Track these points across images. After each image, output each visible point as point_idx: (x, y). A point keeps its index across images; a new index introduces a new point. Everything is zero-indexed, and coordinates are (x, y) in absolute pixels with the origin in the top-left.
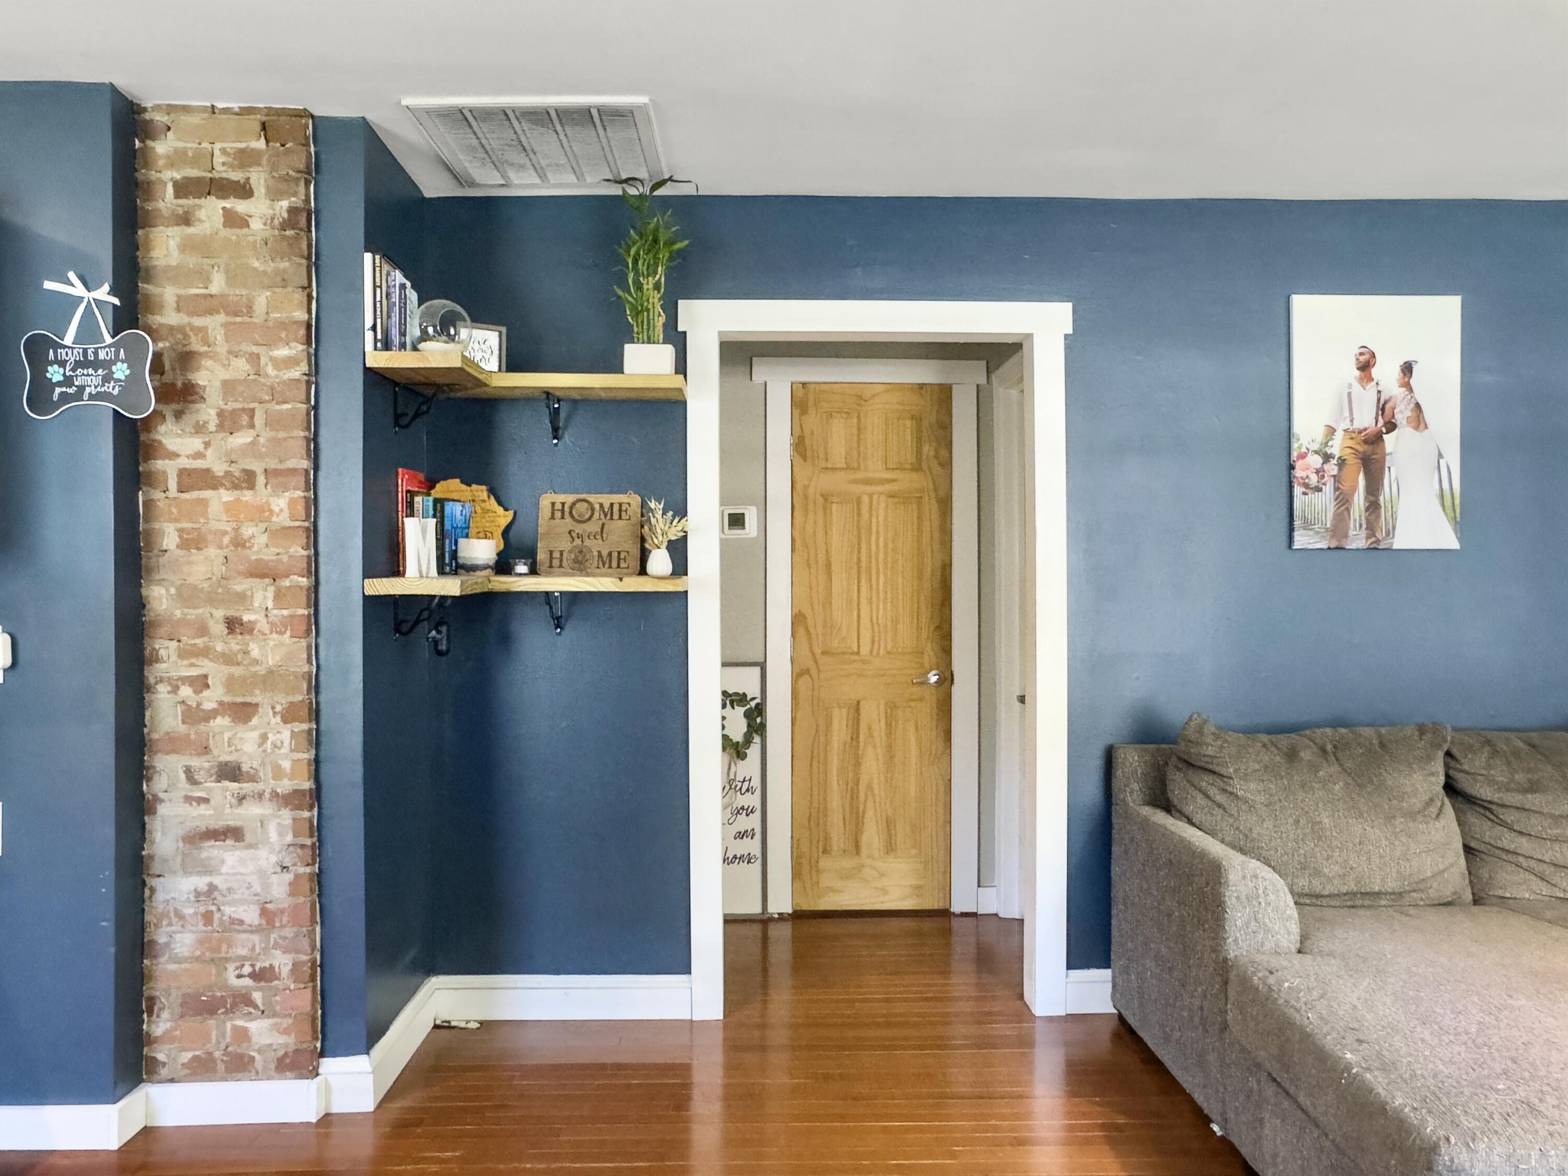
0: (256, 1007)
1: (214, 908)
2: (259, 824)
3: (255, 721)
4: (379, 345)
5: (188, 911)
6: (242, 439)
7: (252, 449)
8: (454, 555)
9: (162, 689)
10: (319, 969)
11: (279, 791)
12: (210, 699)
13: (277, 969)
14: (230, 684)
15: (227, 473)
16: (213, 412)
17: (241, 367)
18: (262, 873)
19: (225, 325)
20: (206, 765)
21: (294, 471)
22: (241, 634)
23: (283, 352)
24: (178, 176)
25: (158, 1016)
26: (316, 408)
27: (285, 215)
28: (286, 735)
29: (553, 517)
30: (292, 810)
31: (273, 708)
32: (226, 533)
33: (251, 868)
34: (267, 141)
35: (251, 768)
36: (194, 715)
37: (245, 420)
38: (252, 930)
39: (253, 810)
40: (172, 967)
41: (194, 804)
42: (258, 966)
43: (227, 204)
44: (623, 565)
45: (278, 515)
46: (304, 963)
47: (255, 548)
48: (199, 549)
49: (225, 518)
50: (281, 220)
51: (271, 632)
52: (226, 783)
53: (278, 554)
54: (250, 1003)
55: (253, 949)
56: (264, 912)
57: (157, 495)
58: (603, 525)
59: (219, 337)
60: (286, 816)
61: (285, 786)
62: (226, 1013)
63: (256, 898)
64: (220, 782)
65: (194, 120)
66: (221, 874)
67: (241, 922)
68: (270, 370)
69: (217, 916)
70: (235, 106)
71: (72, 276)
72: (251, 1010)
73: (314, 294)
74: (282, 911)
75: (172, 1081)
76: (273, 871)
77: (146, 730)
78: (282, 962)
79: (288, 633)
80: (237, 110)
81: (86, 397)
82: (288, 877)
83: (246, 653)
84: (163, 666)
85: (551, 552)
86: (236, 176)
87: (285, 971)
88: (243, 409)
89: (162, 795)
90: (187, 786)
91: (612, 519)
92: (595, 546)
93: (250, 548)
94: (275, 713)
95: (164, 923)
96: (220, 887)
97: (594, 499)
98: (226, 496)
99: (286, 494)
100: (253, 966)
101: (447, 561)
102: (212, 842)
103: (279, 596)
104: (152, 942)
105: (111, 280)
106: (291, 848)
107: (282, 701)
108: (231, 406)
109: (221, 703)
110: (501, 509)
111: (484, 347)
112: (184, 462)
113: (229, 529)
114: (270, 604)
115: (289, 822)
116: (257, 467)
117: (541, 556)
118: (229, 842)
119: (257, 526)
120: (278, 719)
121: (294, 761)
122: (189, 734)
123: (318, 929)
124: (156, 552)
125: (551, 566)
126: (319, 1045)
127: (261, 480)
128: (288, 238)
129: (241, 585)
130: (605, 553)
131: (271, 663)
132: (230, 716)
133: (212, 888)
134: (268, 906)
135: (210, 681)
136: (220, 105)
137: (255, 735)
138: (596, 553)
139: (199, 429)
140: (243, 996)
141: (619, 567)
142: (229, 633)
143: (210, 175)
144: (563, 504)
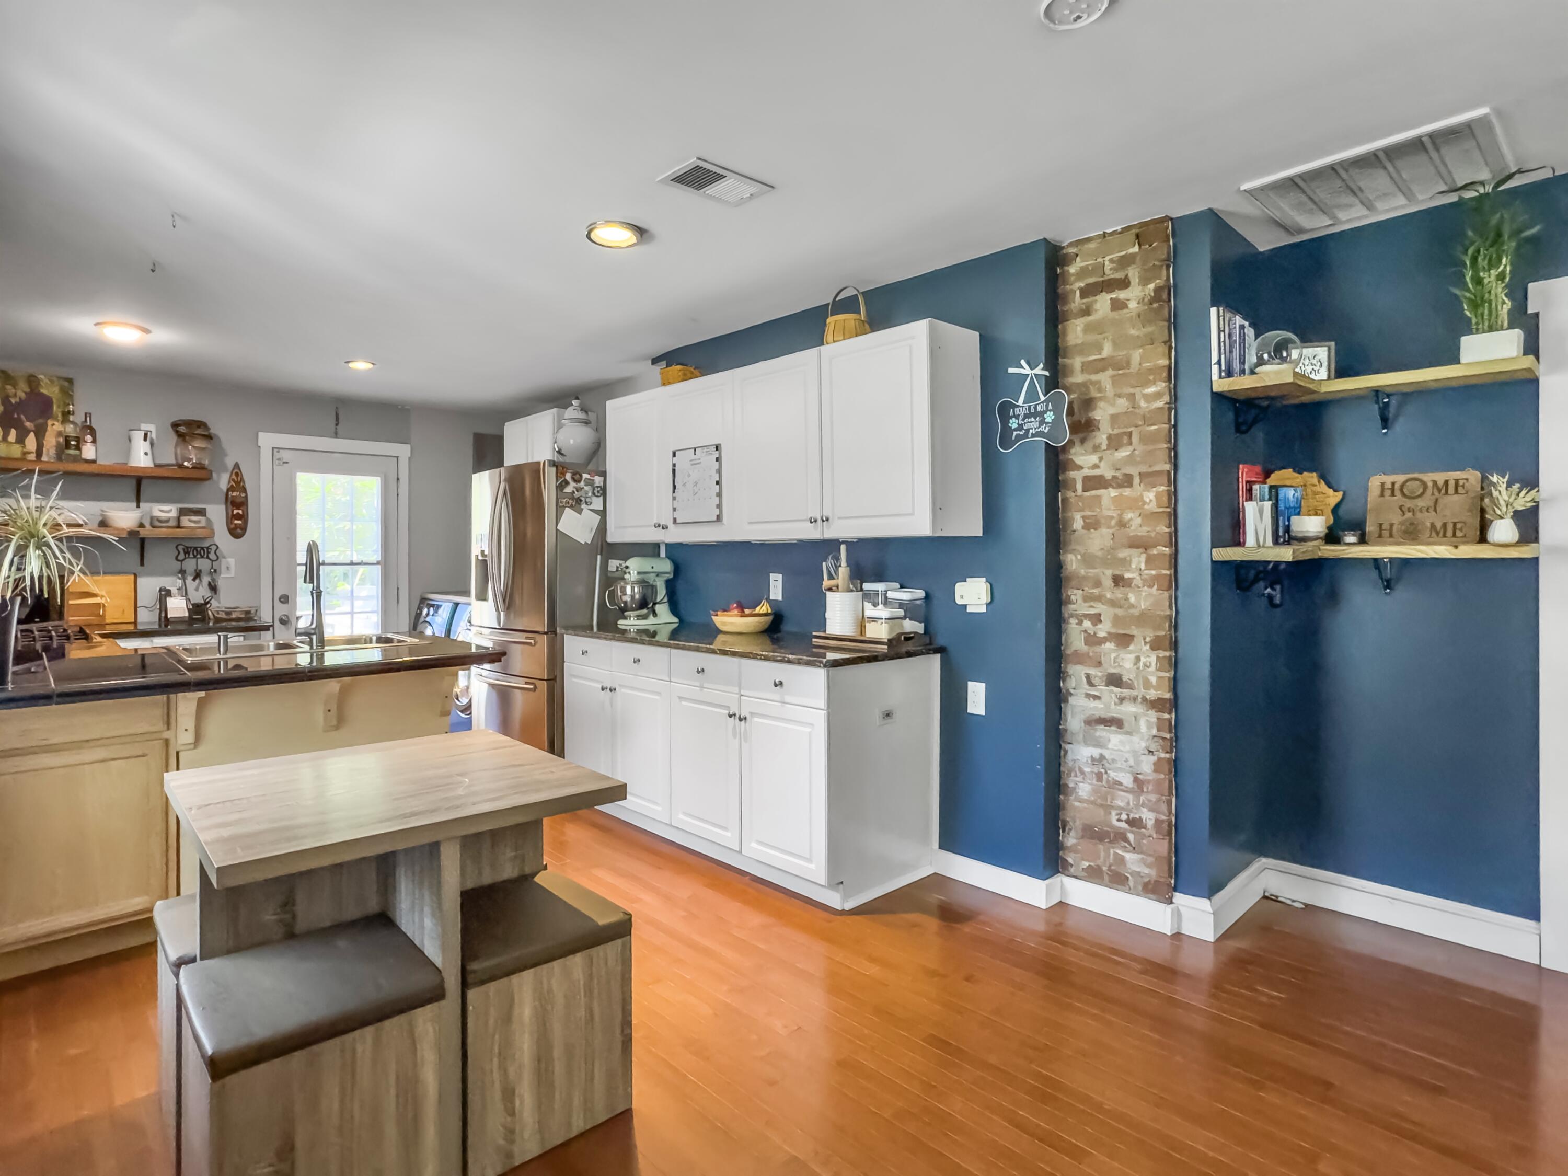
0: (1130, 844)
1: (1103, 771)
2: (1134, 718)
3: (1131, 647)
4: (1223, 374)
5: (1087, 770)
6: (1124, 453)
7: (1130, 459)
8: (1288, 529)
9: (1073, 621)
10: (1173, 828)
11: (1148, 697)
12: (1102, 630)
13: (1144, 821)
14: (1117, 620)
15: (1114, 477)
16: (1105, 437)
17: (1122, 404)
18: (1135, 753)
19: (1113, 377)
20: (1100, 674)
21: (1159, 473)
22: (1123, 587)
23: (1151, 390)
24: (1082, 285)
25: (1068, 834)
26: (1175, 426)
27: (1152, 294)
28: (1153, 659)
29: (1382, 495)
30: (1156, 712)
31: (1144, 639)
32: (1112, 517)
33: (1128, 748)
34: (1140, 245)
35: (1129, 679)
36: (1092, 640)
37: (1125, 439)
38: (1128, 791)
39: (1129, 709)
40: (1077, 804)
41: (1091, 699)
42: (1132, 816)
43: (1113, 296)
44: (1459, 534)
45: (1149, 504)
46: (1163, 821)
47: (1132, 528)
48: (1095, 529)
49: (1113, 508)
50: (1149, 297)
51: (1144, 586)
52: (1112, 688)
53: (1148, 531)
54: (1126, 840)
55: (1128, 803)
56: (1136, 780)
57: (1070, 494)
58: (1437, 500)
59: (1108, 386)
60: (1153, 716)
61: (1152, 694)
62: (1110, 842)
63: (1131, 769)
64: (1108, 686)
65: (1092, 245)
66: (1108, 749)
67: (1120, 784)
68: (1143, 404)
69: (1105, 776)
70: (1119, 228)
71: (1023, 362)
72: (1127, 845)
73: (1173, 345)
74: (1149, 782)
75: (1076, 877)
76: (1142, 752)
77: (1062, 648)
78: (1148, 817)
79: (1156, 587)
80: (1119, 230)
81: (1030, 435)
82: (1153, 759)
83: (1127, 599)
84: (1072, 607)
85: (1381, 525)
86: (1119, 275)
87: (1150, 823)
88: (1125, 433)
89: (1072, 691)
90: (1087, 687)
91: (1446, 493)
92: (1428, 519)
93: (1129, 528)
94: (1146, 643)
95: (1073, 774)
96: (1107, 758)
97: (1428, 477)
98: (1113, 492)
99: (1154, 489)
100: (1128, 815)
101: (1281, 534)
102: (1102, 727)
103: (1148, 561)
104: (1066, 785)
105: (1044, 361)
106: (1156, 739)
107: (1150, 635)
108: (1116, 431)
109: (1109, 633)
110: (1331, 491)
111: (1314, 362)
112: (1086, 472)
113: (1115, 515)
114: (1143, 566)
115: (1154, 720)
116: (1134, 471)
117: (1370, 528)
118: (1113, 728)
119: (1134, 512)
120: (1148, 647)
121: (1159, 678)
122: (1089, 653)
123: (1174, 800)
124: (1069, 532)
125: (1380, 536)
126: (1173, 882)
127: (1136, 480)
128: (1154, 309)
129: (1123, 553)
130: (1439, 525)
131: (1143, 607)
132: (1115, 643)
133: (1102, 757)
134: (1139, 776)
135: (1102, 619)
136: (1109, 231)
137: (1132, 657)
138: (1429, 525)
139: (1096, 448)
140: (1122, 833)
141: (1454, 535)
142: (1115, 586)
143: (1102, 279)
144: (1393, 484)
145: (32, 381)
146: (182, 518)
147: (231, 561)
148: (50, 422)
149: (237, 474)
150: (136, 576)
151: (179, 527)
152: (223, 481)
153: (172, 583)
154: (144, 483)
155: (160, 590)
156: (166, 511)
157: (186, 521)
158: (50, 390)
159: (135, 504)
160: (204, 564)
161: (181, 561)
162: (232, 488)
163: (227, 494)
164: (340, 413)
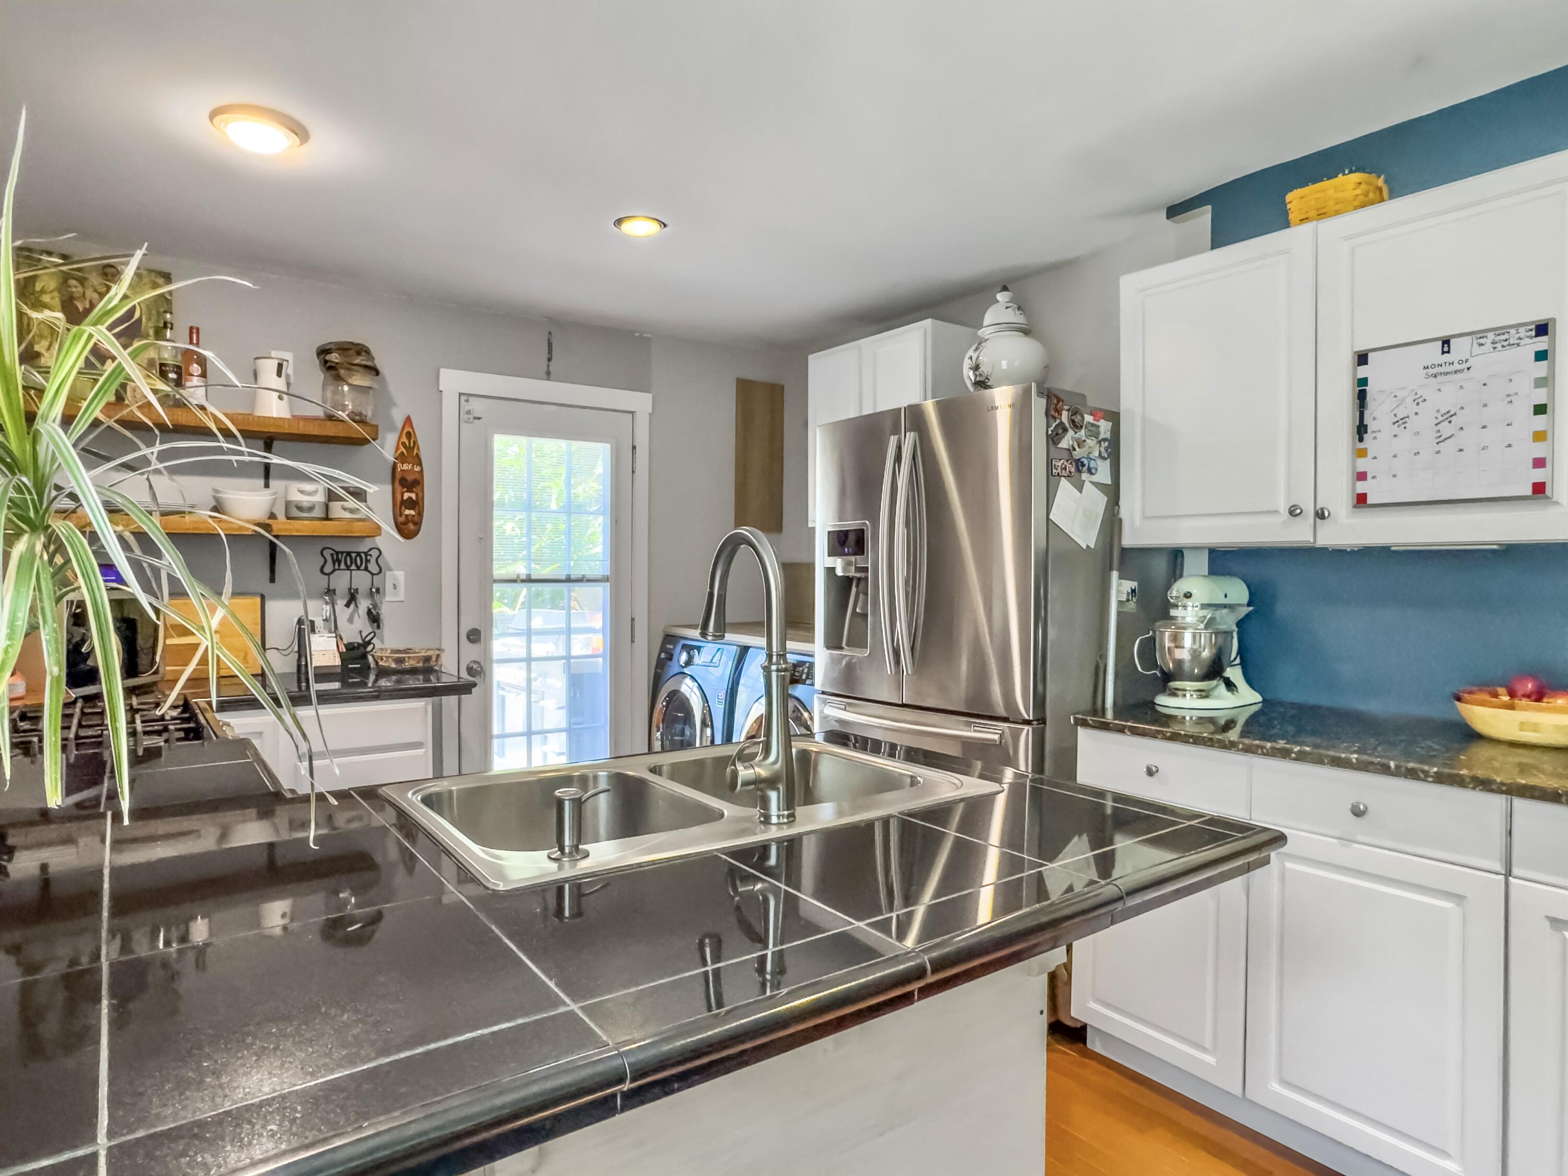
146: (332, 504)
149: (409, 435)
150: (263, 597)
152: (390, 446)
155: (300, 622)
156: (308, 492)
157: (337, 509)
159: (262, 482)
160: (361, 580)
161: (329, 575)
162: (401, 458)
163: (394, 467)
164: (554, 342)
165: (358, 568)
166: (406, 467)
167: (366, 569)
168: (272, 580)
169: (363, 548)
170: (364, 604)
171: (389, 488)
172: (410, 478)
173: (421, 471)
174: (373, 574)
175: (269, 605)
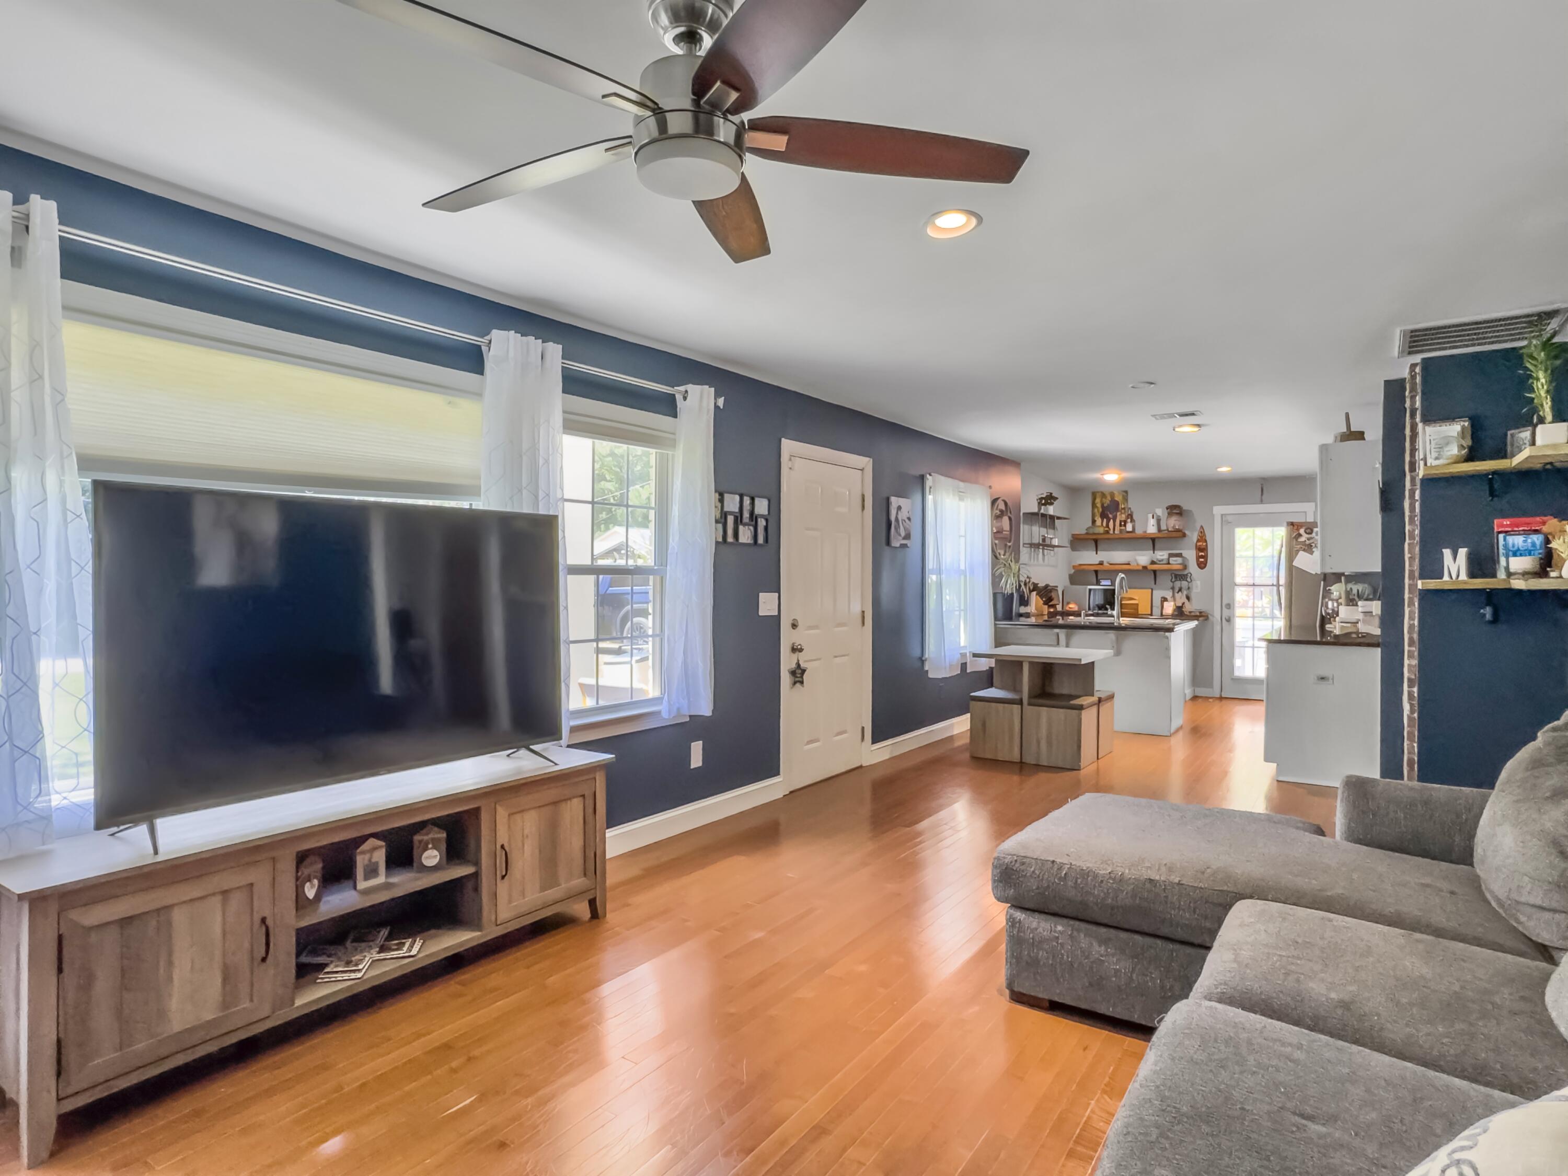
145: (1112, 495)
146: (1171, 559)
147: (1199, 583)
148: (1118, 514)
149: (1201, 532)
150: (1152, 590)
151: (1169, 563)
152: (1193, 536)
153: (1168, 594)
154: (1156, 541)
155: (1162, 598)
156: (1162, 555)
157: (1172, 560)
158: (1118, 498)
159: (1152, 552)
160: (1184, 584)
161: (1173, 582)
162: (1198, 541)
163: (1196, 544)
164: (1264, 489)
165: (1183, 580)
166: (1201, 544)
167: (1187, 581)
168: (1155, 584)
169: (1185, 573)
170: (1185, 593)
171: (1195, 552)
172: (1203, 547)
173: (1207, 545)
174: (1189, 582)
175: (1154, 592)
